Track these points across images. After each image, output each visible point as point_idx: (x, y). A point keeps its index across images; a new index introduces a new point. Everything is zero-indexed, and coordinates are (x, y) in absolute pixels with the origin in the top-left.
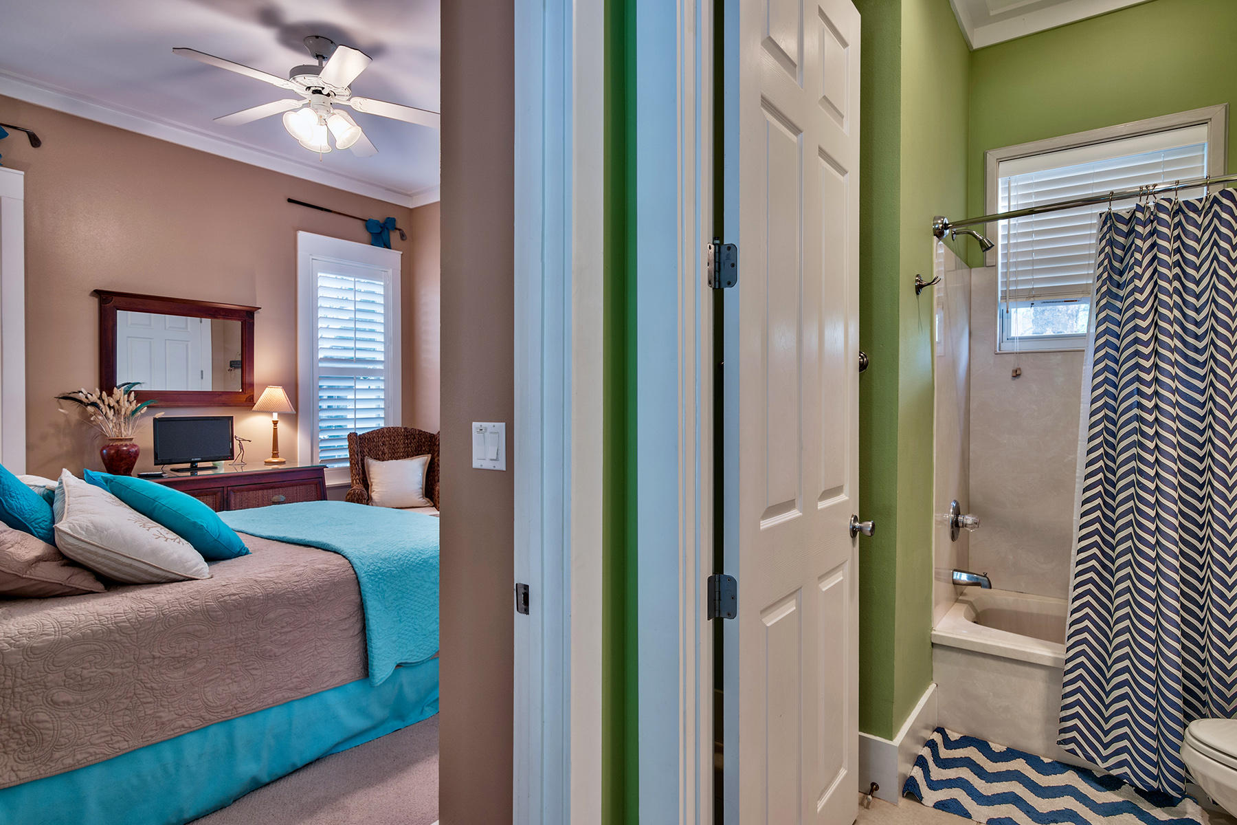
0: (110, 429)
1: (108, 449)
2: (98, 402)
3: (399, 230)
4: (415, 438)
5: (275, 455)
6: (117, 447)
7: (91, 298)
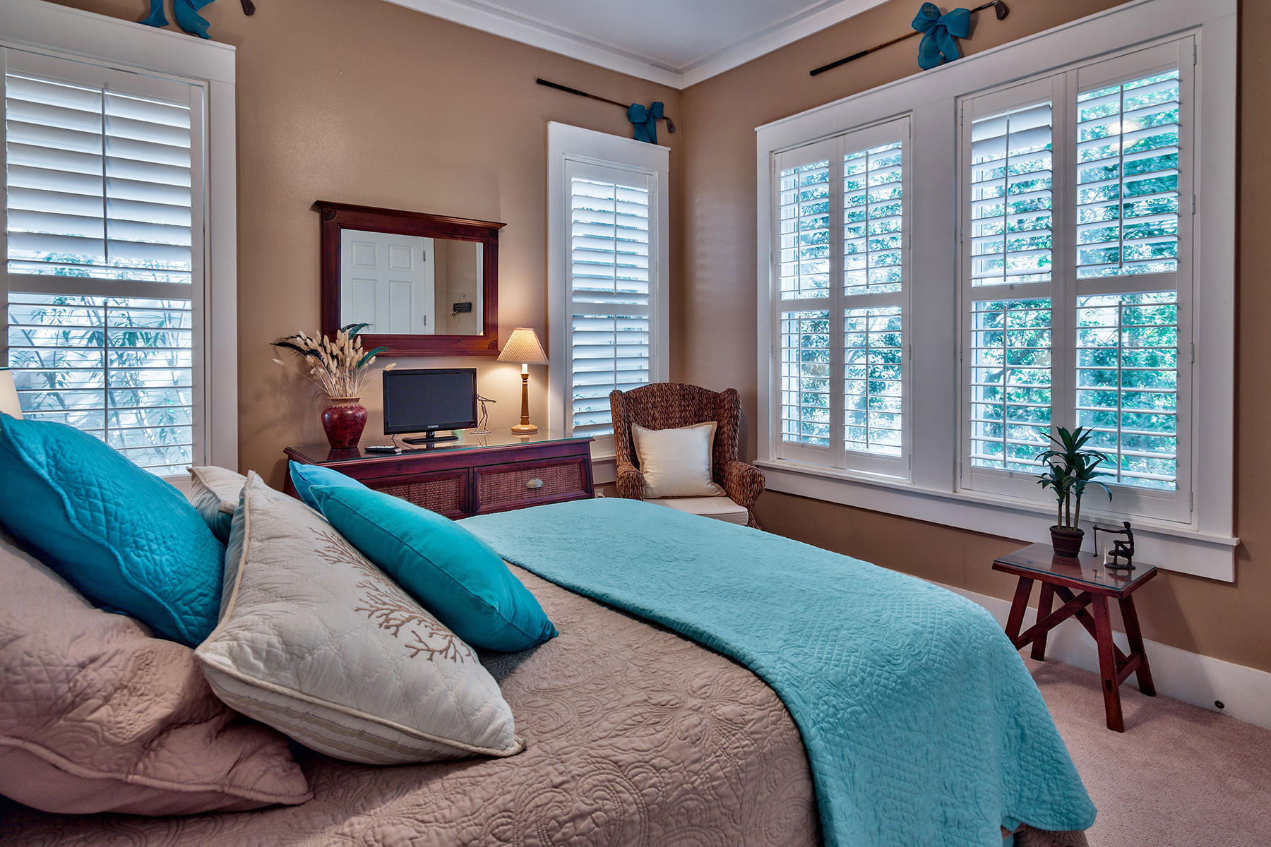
0: (333, 386)
1: (329, 412)
2: (320, 349)
3: (667, 119)
4: (693, 398)
5: (525, 421)
6: (341, 409)
7: (313, 212)
